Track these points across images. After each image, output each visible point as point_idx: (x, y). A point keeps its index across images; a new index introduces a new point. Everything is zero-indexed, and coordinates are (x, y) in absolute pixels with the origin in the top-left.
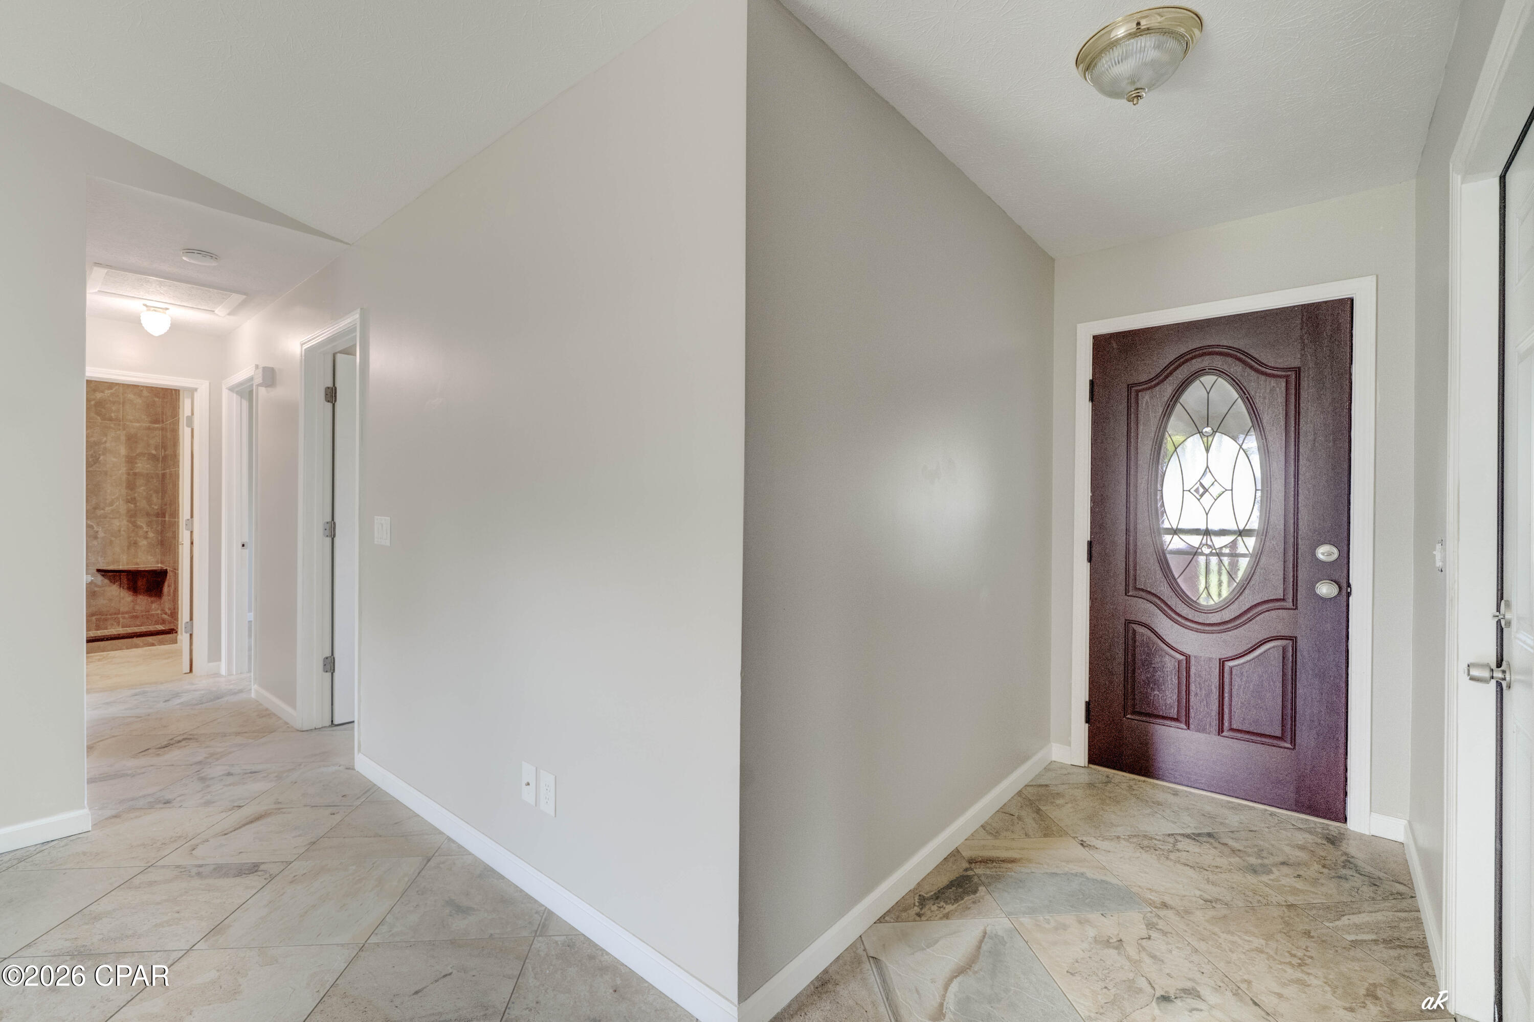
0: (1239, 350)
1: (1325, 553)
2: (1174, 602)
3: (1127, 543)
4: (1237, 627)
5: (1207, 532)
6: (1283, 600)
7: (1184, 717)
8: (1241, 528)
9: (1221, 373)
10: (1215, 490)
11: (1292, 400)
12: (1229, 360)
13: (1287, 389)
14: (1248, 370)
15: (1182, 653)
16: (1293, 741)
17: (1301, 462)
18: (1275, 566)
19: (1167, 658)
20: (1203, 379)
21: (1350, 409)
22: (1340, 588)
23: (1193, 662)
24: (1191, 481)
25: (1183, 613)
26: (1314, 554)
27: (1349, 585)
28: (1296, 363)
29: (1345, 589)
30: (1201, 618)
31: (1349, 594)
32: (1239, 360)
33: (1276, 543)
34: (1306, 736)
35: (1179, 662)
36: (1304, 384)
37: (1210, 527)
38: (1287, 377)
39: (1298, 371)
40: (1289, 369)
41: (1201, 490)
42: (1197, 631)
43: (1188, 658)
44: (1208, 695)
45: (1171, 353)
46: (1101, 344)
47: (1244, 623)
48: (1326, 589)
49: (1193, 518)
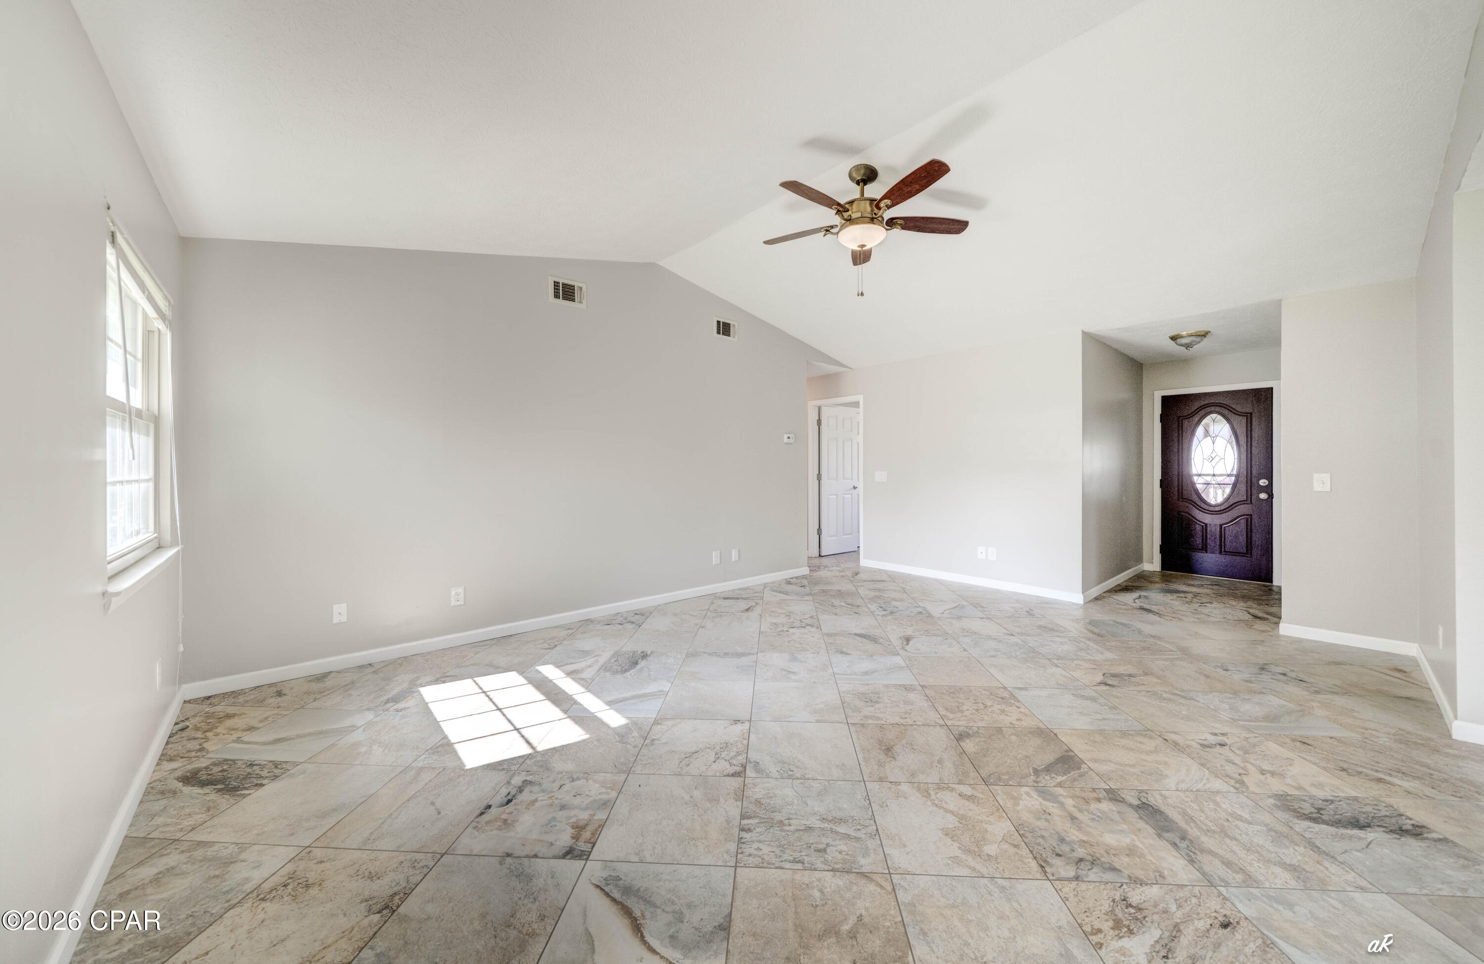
0: (1226, 405)
1: (1263, 482)
2: (1199, 503)
3: (1178, 479)
4: (1227, 512)
5: (1214, 475)
6: (1246, 501)
7: (1205, 548)
8: (1229, 473)
9: (1219, 413)
10: (1217, 459)
11: (1249, 425)
12: (1223, 409)
13: (1247, 421)
14: (1230, 413)
15: (1203, 523)
16: (1251, 554)
17: (1253, 448)
18: (1242, 488)
19: (1197, 526)
20: (1212, 415)
21: (1272, 429)
22: (1269, 496)
23: (1208, 525)
24: (1207, 454)
25: (1204, 507)
26: (1258, 483)
27: (1272, 494)
28: (1251, 411)
29: (1271, 496)
30: (1212, 509)
31: (1273, 498)
32: (1227, 409)
33: (1243, 479)
34: (1256, 552)
35: (1202, 526)
36: (1254, 419)
37: (1215, 473)
38: (1247, 416)
39: (1251, 414)
40: (1248, 413)
41: (1211, 459)
42: (1210, 514)
43: (1206, 525)
44: (1215, 539)
45: (1197, 405)
46: (1165, 399)
47: (1230, 510)
48: (1263, 496)
49: (1207, 469)
